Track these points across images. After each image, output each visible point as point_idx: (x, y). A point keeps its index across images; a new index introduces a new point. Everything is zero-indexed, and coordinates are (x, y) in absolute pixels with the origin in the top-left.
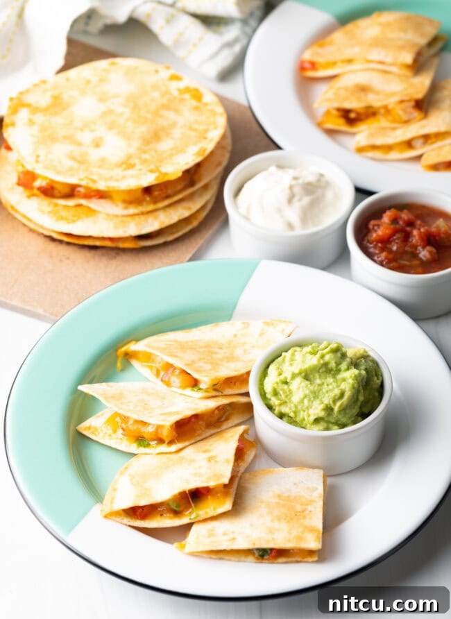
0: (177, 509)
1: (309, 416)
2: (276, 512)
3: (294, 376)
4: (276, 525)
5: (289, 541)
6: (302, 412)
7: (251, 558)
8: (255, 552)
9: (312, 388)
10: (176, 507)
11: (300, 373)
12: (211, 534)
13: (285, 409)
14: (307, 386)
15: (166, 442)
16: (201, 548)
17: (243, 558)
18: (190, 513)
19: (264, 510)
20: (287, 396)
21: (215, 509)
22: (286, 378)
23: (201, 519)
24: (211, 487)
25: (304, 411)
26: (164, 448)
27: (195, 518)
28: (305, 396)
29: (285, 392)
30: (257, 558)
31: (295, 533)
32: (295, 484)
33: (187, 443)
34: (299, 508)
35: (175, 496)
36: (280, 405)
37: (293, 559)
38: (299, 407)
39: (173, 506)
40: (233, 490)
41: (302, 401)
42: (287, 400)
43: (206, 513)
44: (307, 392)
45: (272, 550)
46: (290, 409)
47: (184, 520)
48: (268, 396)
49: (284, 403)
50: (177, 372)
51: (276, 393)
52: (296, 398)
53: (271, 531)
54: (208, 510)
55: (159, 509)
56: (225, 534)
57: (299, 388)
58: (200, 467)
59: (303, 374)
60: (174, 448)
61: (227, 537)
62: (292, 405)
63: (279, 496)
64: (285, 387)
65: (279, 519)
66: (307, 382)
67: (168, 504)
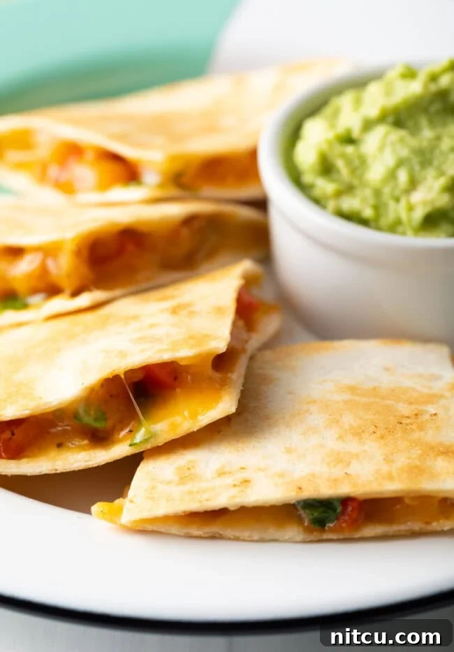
0: (99, 425)
1: (411, 208)
2: (349, 420)
3: (368, 125)
4: (353, 446)
5: (390, 477)
6: (392, 204)
7: (293, 531)
8: (302, 512)
9: (414, 142)
10: (96, 419)
11: (382, 119)
12: (186, 476)
13: (349, 204)
14: (402, 140)
15: (68, 291)
16: (163, 509)
17: (272, 532)
18: (131, 431)
19: (317, 418)
20: (354, 171)
21: (194, 416)
22: (349, 132)
23: (161, 441)
24: (183, 363)
25: (397, 200)
26: (61, 303)
27: (146, 441)
28: (401, 163)
29: (348, 161)
30: (308, 530)
31: (402, 461)
32: (387, 369)
33: (117, 292)
34: (404, 409)
35: (92, 390)
36: (339, 194)
37: (403, 528)
38: (387, 191)
39: (88, 420)
40: (237, 375)
41: (392, 175)
42: (355, 182)
43: (173, 426)
44: (405, 152)
45: (346, 501)
46: (364, 200)
47: (119, 450)
48: (308, 178)
49: (349, 189)
50: (90, 156)
51: (326, 168)
52: (375, 173)
53: (340, 459)
54: (178, 419)
55: (53, 430)
56: (221, 473)
57: (381, 148)
58: (152, 326)
59: (391, 119)
60: (85, 299)
61: (229, 480)
62: (368, 192)
63: (353, 389)
64: (350, 149)
65: (358, 433)
66: (402, 133)
67: (76, 416)
